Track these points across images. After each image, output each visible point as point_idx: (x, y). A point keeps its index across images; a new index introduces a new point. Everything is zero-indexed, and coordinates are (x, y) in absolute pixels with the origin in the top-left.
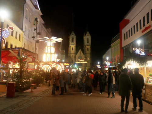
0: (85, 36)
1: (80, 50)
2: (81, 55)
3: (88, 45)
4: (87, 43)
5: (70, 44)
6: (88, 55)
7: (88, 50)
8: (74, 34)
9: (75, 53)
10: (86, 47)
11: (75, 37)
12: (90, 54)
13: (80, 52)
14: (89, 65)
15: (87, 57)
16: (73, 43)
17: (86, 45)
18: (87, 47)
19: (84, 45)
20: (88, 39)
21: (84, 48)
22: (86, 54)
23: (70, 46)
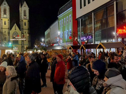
0: (21, 7)
1: (15, 24)
2: (16, 31)
3: (25, 19)
4: (24, 16)
5: (2, 16)
6: (26, 31)
7: (25, 25)
8: (6, 3)
9: (8, 28)
10: (22, 21)
11: (8, 8)
12: (28, 29)
13: (15, 27)
14: (27, 44)
15: (24, 33)
16: (5, 16)
17: (23, 18)
18: (24, 21)
19: (20, 18)
20: (25, 11)
21: (20, 22)
22: (23, 29)
23: (2, 19)
